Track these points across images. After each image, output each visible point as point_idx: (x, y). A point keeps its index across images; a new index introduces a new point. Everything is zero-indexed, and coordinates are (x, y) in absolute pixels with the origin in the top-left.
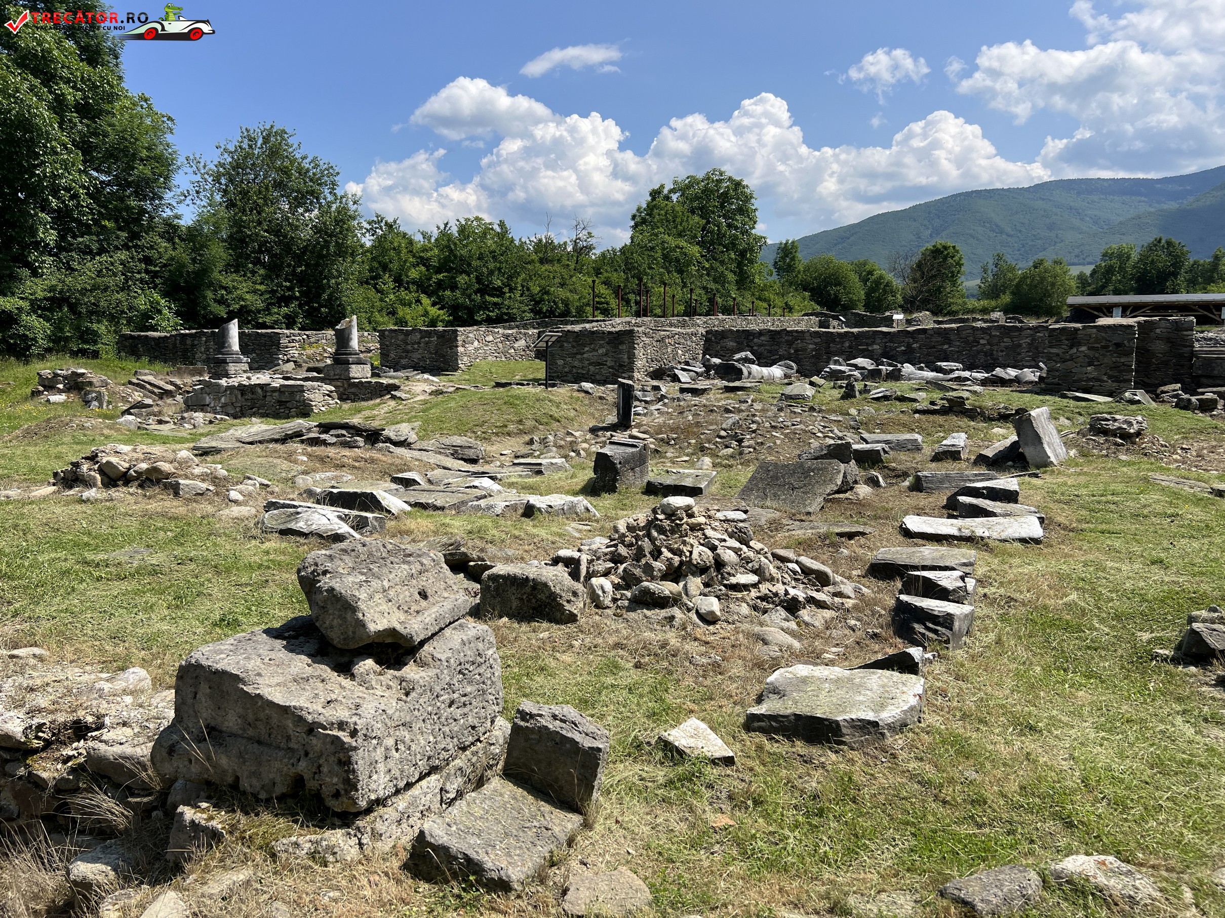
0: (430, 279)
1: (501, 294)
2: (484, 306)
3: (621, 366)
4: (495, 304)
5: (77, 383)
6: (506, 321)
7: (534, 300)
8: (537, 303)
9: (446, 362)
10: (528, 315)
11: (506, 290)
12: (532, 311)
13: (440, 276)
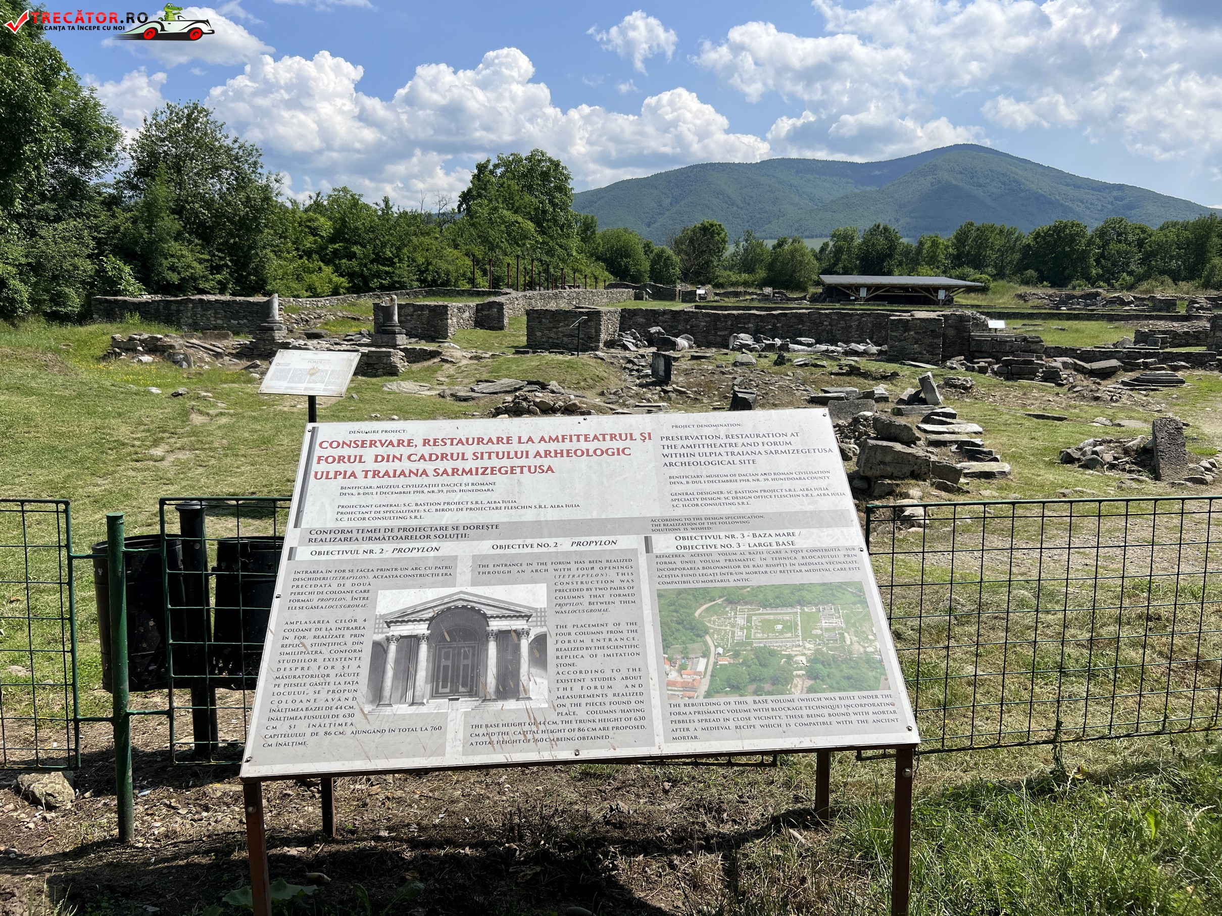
0: (327, 248)
1: (392, 264)
2: (378, 275)
3: (589, 338)
4: (387, 273)
5: (156, 346)
6: (398, 289)
7: (419, 270)
8: (422, 272)
9: (436, 331)
10: (416, 284)
11: (396, 260)
12: (418, 280)
13: (337, 246)
